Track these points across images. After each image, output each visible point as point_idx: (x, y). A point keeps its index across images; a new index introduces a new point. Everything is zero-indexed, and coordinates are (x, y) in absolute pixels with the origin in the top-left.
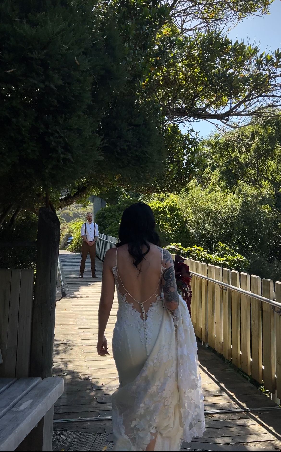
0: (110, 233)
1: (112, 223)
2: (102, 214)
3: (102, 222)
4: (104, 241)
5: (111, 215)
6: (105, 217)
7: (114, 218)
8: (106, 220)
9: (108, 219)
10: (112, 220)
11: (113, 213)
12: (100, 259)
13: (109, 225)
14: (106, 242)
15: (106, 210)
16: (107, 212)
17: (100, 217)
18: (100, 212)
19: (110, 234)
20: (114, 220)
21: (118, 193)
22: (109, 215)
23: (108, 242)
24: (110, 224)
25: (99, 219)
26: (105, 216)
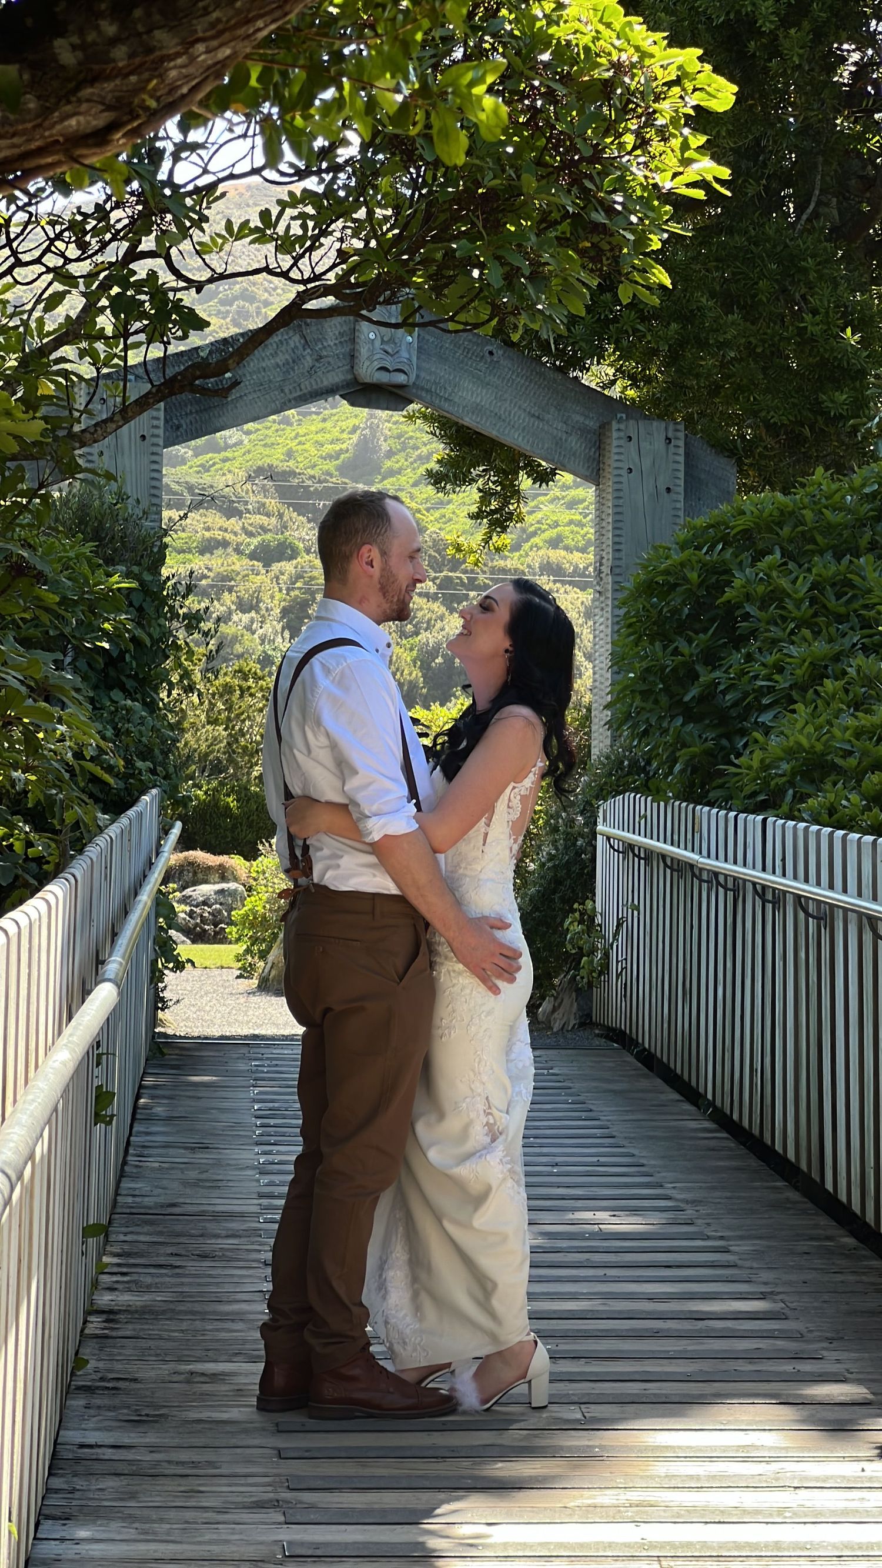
0: (808, 789)
1: (818, 673)
2: (694, 576)
3: (706, 676)
4: (736, 887)
5: (802, 588)
6: (730, 614)
7: (840, 619)
8: (754, 645)
9: (775, 632)
10: (820, 647)
11: (824, 567)
12: (692, 1095)
13: (787, 702)
14: (761, 891)
15: (747, 534)
16: (756, 559)
17: (675, 611)
18: (677, 557)
19: (802, 798)
20: (847, 642)
21: (863, 373)
22: (784, 583)
23: (774, 898)
24: (802, 688)
25: (666, 639)
26: (731, 608)
